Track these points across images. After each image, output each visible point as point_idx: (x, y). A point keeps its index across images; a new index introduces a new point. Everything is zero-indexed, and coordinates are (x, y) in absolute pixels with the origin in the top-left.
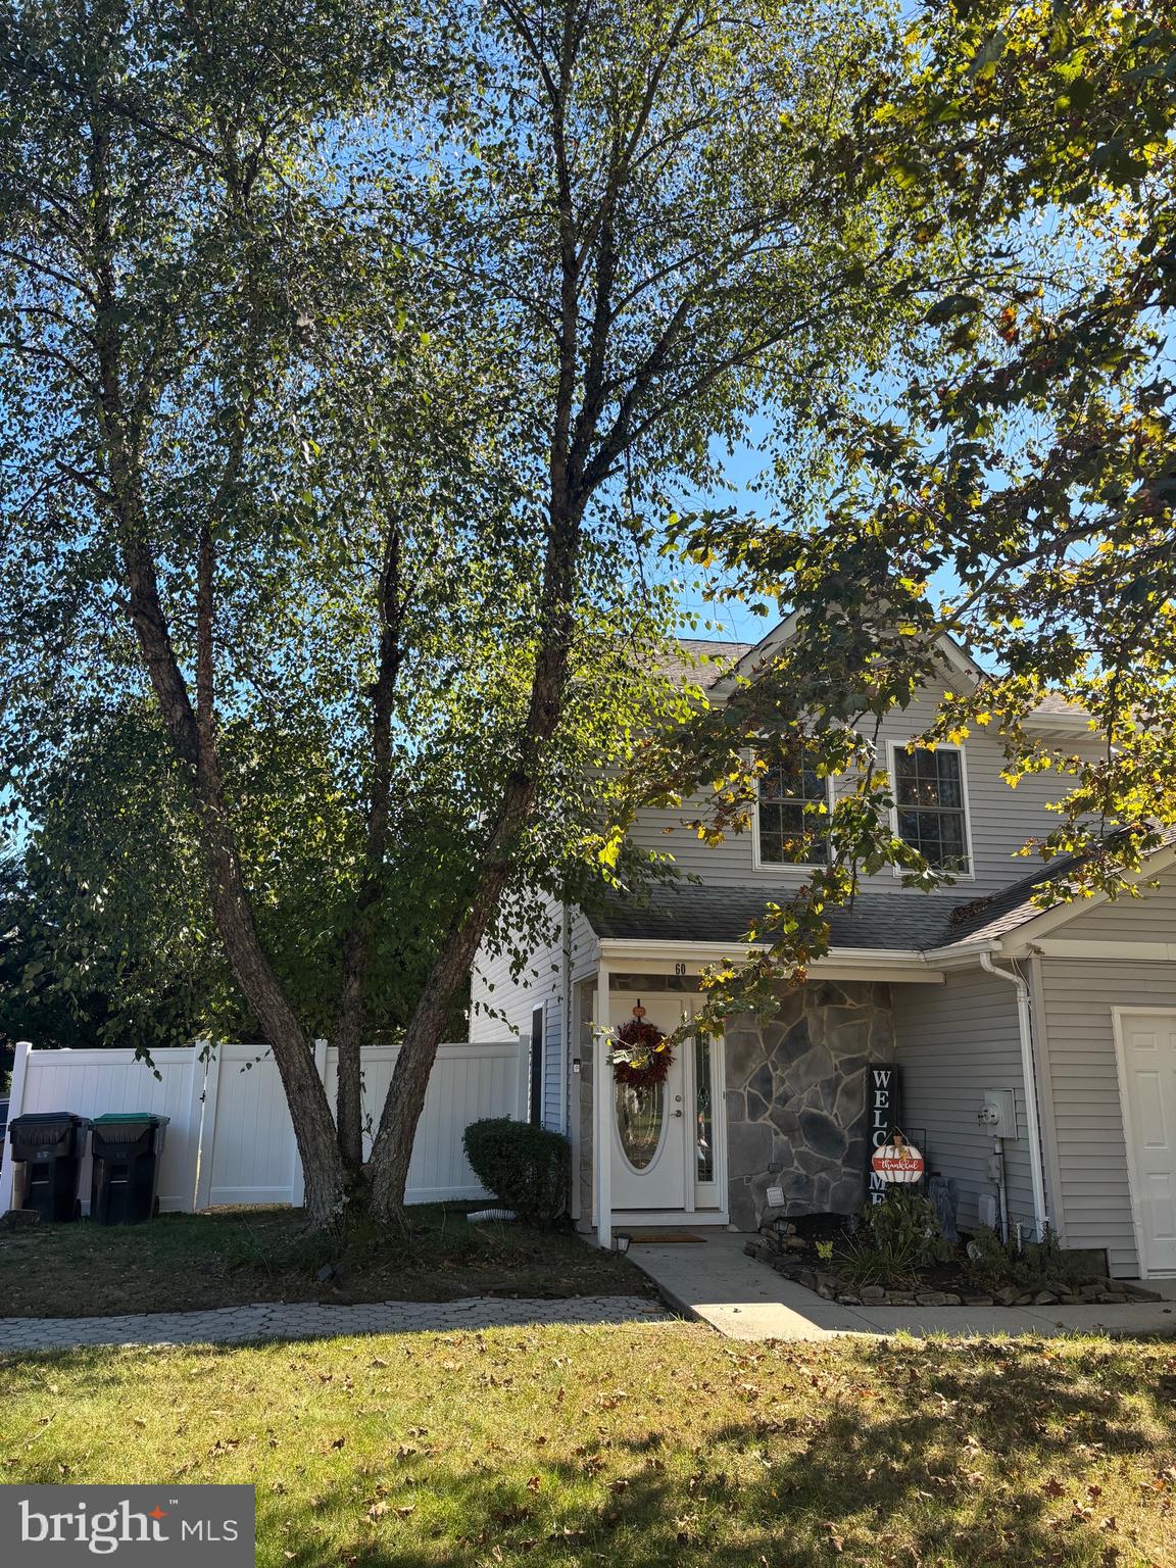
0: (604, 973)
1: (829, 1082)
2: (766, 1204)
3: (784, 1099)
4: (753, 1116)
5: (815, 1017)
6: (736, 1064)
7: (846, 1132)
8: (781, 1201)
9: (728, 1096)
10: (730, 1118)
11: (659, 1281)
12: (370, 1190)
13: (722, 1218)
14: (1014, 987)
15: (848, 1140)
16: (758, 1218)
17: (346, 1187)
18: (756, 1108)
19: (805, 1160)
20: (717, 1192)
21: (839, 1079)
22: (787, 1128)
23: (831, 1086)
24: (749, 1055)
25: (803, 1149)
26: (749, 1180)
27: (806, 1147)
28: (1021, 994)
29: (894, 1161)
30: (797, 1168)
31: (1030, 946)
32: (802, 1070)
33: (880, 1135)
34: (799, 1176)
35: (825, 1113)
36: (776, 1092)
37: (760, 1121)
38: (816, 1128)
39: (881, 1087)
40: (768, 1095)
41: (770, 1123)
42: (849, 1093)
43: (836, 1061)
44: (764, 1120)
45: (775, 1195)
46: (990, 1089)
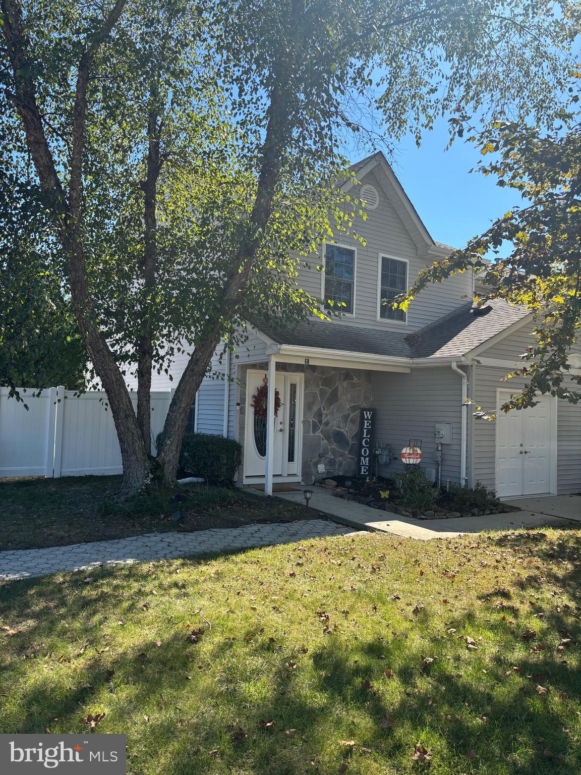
0: (273, 361)
1: (345, 416)
2: (317, 472)
3: (327, 424)
4: (314, 431)
5: (342, 386)
6: (308, 407)
7: (350, 439)
8: (324, 470)
9: (304, 422)
10: (304, 433)
11: (325, 511)
12: (163, 470)
13: (299, 479)
14: (461, 377)
15: (351, 442)
16: (313, 478)
17: (151, 469)
18: (315, 427)
19: (334, 452)
20: (296, 467)
21: (349, 414)
22: (327, 438)
23: (346, 418)
24: (314, 403)
25: (333, 447)
26: (311, 461)
27: (334, 446)
28: (465, 381)
29: (410, 454)
30: (330, 455)
31: (473, 360)
32: (335, 410)
33: (366, 441)
34: (331, 459)
35: (342, 430)
36: (324, 420)
37: (317, 434)
38: (339, 437)
39: (367, 419)
40: (320, 422)
41: (321, 435)
42: (353, 421)
43: (348, 407)
44: (318, 433)
45: (321, 468)
46: (437, 422)
